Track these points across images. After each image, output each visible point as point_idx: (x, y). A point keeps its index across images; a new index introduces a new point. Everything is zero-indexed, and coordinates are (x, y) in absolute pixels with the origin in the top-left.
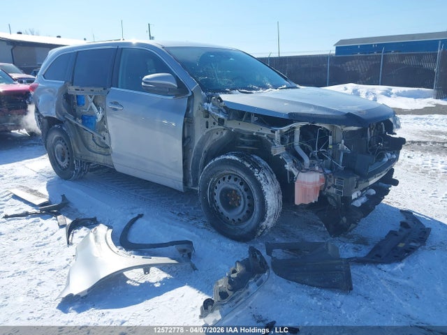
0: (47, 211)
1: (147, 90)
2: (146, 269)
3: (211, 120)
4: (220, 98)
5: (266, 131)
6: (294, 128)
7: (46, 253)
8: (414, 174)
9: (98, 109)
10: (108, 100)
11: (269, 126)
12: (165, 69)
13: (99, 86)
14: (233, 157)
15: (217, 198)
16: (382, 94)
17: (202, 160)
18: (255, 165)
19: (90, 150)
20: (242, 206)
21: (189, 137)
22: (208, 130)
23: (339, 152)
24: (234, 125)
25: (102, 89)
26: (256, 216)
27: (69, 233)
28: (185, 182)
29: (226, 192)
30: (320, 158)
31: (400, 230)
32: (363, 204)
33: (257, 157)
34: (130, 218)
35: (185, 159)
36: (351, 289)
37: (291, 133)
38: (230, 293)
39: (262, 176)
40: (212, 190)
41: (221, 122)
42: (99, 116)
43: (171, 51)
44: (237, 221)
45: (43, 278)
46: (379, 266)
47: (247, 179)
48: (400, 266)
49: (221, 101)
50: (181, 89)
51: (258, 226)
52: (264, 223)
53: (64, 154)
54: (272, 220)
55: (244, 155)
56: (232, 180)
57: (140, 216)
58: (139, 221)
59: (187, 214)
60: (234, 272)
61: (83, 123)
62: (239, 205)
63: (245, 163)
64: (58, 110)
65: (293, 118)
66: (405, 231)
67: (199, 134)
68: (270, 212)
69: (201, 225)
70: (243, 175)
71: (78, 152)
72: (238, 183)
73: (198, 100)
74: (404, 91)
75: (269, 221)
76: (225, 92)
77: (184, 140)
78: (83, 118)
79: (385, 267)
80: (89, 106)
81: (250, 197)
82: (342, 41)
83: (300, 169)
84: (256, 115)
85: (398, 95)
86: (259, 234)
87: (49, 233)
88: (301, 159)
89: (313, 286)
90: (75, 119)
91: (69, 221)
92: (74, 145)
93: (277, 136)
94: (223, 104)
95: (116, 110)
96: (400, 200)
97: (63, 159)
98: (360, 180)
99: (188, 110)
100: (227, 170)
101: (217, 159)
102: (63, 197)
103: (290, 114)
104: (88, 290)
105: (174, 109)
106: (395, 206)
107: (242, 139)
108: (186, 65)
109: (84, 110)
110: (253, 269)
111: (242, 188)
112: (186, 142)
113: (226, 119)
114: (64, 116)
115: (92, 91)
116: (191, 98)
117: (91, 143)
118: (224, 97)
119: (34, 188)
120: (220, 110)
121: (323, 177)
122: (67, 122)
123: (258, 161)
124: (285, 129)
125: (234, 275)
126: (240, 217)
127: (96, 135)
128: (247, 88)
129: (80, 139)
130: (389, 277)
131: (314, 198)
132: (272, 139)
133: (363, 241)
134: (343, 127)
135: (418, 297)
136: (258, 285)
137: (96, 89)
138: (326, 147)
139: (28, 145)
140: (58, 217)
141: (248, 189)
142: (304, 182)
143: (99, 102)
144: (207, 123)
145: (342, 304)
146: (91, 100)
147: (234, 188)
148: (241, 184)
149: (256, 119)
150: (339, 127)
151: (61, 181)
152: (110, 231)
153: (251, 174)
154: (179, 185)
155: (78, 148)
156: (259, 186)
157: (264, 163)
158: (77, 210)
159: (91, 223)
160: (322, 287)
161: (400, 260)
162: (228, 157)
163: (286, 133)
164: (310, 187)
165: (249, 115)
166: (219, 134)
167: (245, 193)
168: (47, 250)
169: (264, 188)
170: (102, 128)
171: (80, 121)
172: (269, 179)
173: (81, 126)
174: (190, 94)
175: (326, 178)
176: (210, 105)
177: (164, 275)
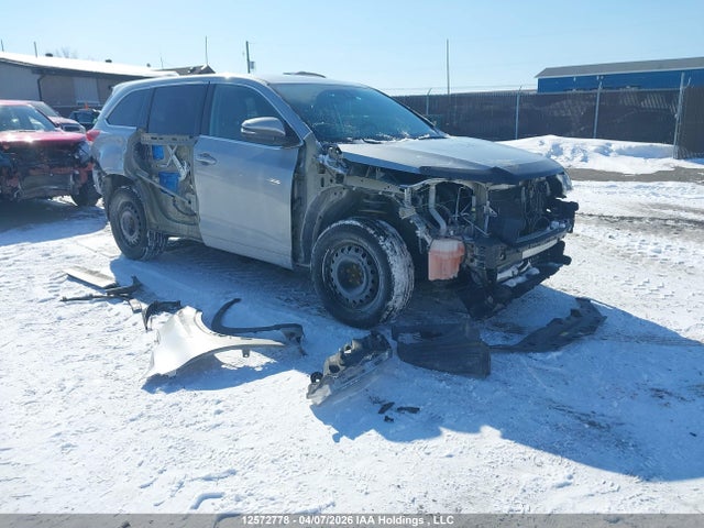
0: (117, 294)
1: (247, 138)
2: (246, 350)
3: (327, 176)
4: (338, 149)
5: (393, 190)
6: (428, 185)
7: (121, 339)
8: (611, 258)
9: (182, 164)
10: (197, 152)
11: (398, 184)
12: (271, 112)
13: (183, 134)
14: (354, 223)
15: (334, 275)
16: (596, 151)
17: (316, 229)
18: (381, 231)
19: (170, 219)
20: (364, 285)
21: (299, 198)
22: (325, 188)
23: (484, 215)
24: (356, 183)
25: (188, 137)
26: (380, 294)
27: (146, 319)
28: (295, 256)
29: (345, 266)
30: (461, 224)
31: (568, 319)
32: (518, 284)
33: (383, 223)
34: (223, 303)
35: (294, 227)
36: (488, 373)
37: (425, 191)
38: (342, 368)
39: (388, 244)
40: (327, 266)
41: (340, 178)
42: (183, 173)
43: (278, 89)
44: (357, 301)
45: (121, 362)
46: (531, 354)
47: (370, 249)
48: (555, 354)
49: (341, 152)
50: (291, 137)
51: (383, 307)
52: (390, 303)
53: (133, 226)
54: (400, 299)
55: (369, 220)
56: (352, 252)
57: (237, 300)
58: (235, 305)
59: (298, 300)
60: (348, 348)
61: (161, 183)
62: (362, 282)
63: (368, 229)
64: (128, 165)
65: (426, 172)
66: (574, 319)
67: (312, 194)
68: (398, 289)
69: (315, 311)
70: (365, 244)
71: (153, 220)
72: (359, 255)
73: (311, 151)
74: (630, 148)
75: (397, 301)
76: (346, 142)
77: (293, 202)
78: (160, 175)
79: (538, 356)
80: (170, 160)
81: (375, 272)
82: (547, 71)
83: (436, 236)
84: (382, 169)
85: (621, 152)
86: (385, 317)
87: (121, 318)
88: (437, 225)
89: (444, 371)
90: (150, 177)
91: (144, 306)
92: (148, 211)
93: (407, 195)
94: (342, 156)
95: (206, 164)
96: (581, 288)
97: (131, 232)
98: (508, 249)
99: (299, 164)
100: (347, 239)
101: (334, 225)
102: (135, 278)
103: (422, 168)
104: (178, 370)
105: (282, 163)
106: (572, 293)
107: (365, 201)
108: (298, 108)
109: (162, 166)
110: (372, 347)
111: (364, 260)
112: (296, 205)
113: (345, 174)
114: (135, 174)
115: (174, 139)
116: (302, 149)
117: (171, 208)
118: (344, 147)
119: (95, 270)
120: (338, 164)
121: (462, 246)
122: (139, 182)
123: (385, 228)
124: (417, 186)
125: (349, 351)
126: (363, 297)
127: (178, 198)
128: (374, 137)
129: (155, 205)
130: (540, 366)
131: (451, 273)
132: (401, 200)
133: (519, 330)
134: (488, 185)
135: (567, 384)
136: (376, 364)
137: (178, 138)
138: (468, 210)
139: (77, 218)
140: (131, 301)
141: (371, 262)
142: (439, 252)
143: (183, 154)
144: (322, 180)
145: (475, 388)
146: (172, 152)
147: (354, 261)
148: (363, 256)
149: (382, 174)
150: (483, 185)
151: (129, 261)
152: (200, 314)
153: (374, 243)
154: (286, 261)
155: (154, 216)
156: (384, 256)
157: (392, 230)
158: (154, 294)
159: (174, 307)
160: (454, 373)
161: (556, 348)
162: (347, 222)
163: (420, 192)
164: (446, 257)
165: (374, 169)
166: (338, 195)
167: (368, 267)
168: (122, 335)
169: (391, 260)
170: (187, 188)
171: (157, 180)
172: (397, 249)
173: (158, 186)
174: (301, 144)
175: (466, 246)
176: (326, 158)
177: (266, 360)
